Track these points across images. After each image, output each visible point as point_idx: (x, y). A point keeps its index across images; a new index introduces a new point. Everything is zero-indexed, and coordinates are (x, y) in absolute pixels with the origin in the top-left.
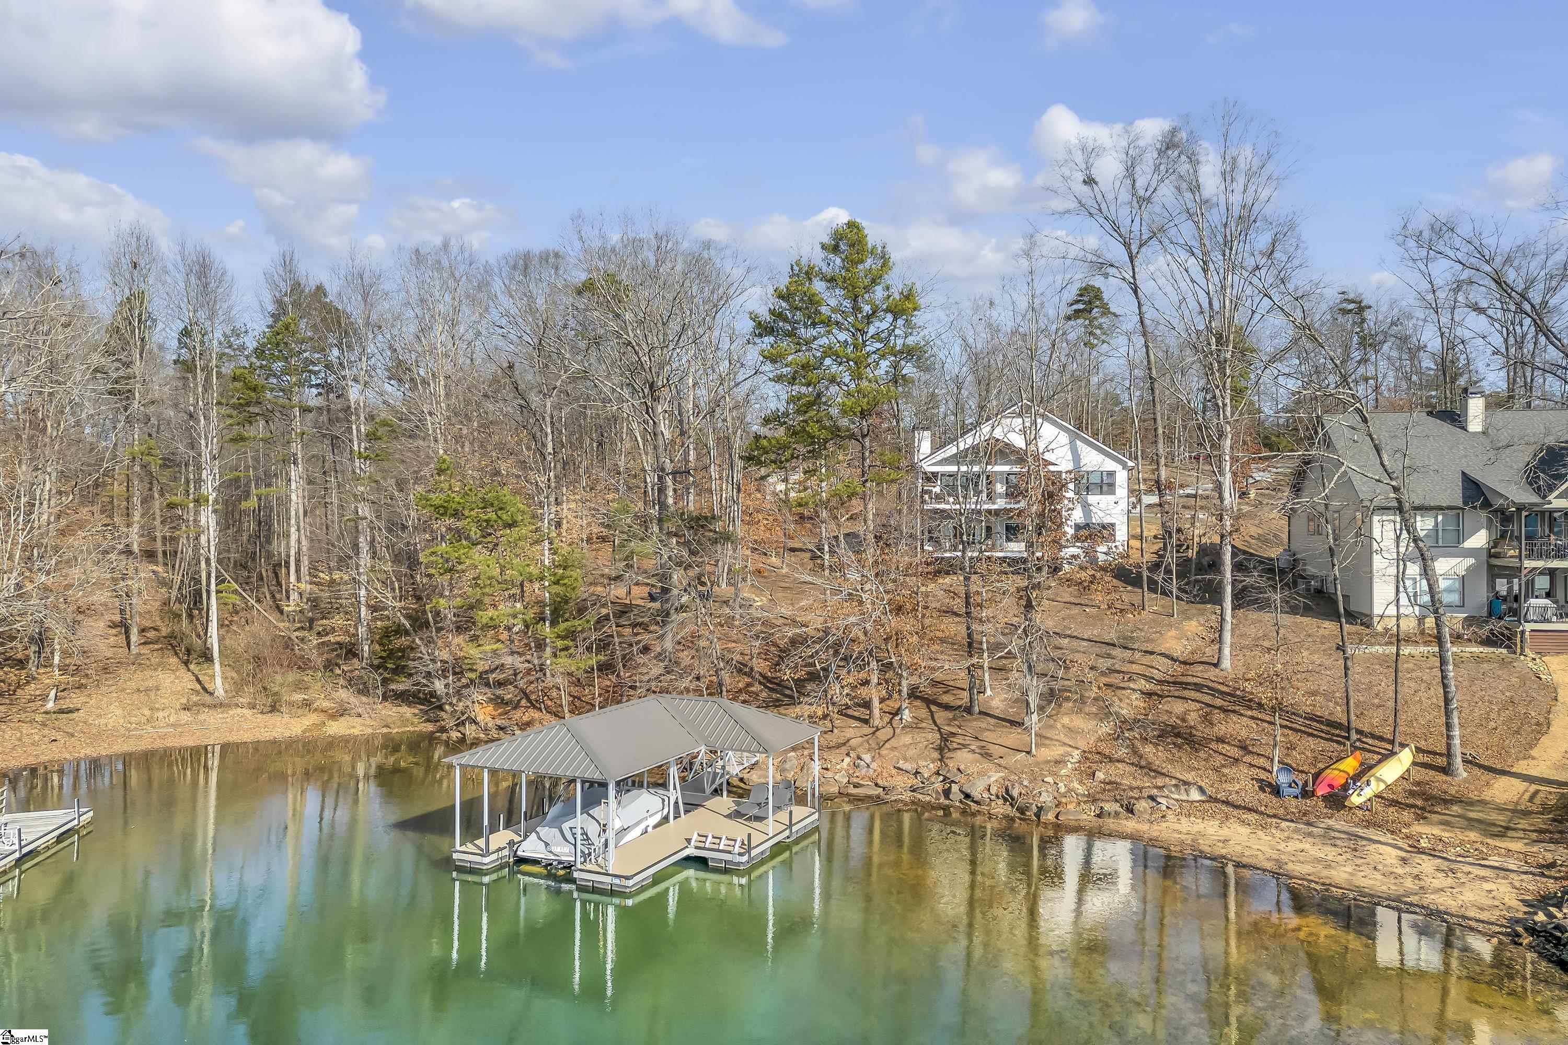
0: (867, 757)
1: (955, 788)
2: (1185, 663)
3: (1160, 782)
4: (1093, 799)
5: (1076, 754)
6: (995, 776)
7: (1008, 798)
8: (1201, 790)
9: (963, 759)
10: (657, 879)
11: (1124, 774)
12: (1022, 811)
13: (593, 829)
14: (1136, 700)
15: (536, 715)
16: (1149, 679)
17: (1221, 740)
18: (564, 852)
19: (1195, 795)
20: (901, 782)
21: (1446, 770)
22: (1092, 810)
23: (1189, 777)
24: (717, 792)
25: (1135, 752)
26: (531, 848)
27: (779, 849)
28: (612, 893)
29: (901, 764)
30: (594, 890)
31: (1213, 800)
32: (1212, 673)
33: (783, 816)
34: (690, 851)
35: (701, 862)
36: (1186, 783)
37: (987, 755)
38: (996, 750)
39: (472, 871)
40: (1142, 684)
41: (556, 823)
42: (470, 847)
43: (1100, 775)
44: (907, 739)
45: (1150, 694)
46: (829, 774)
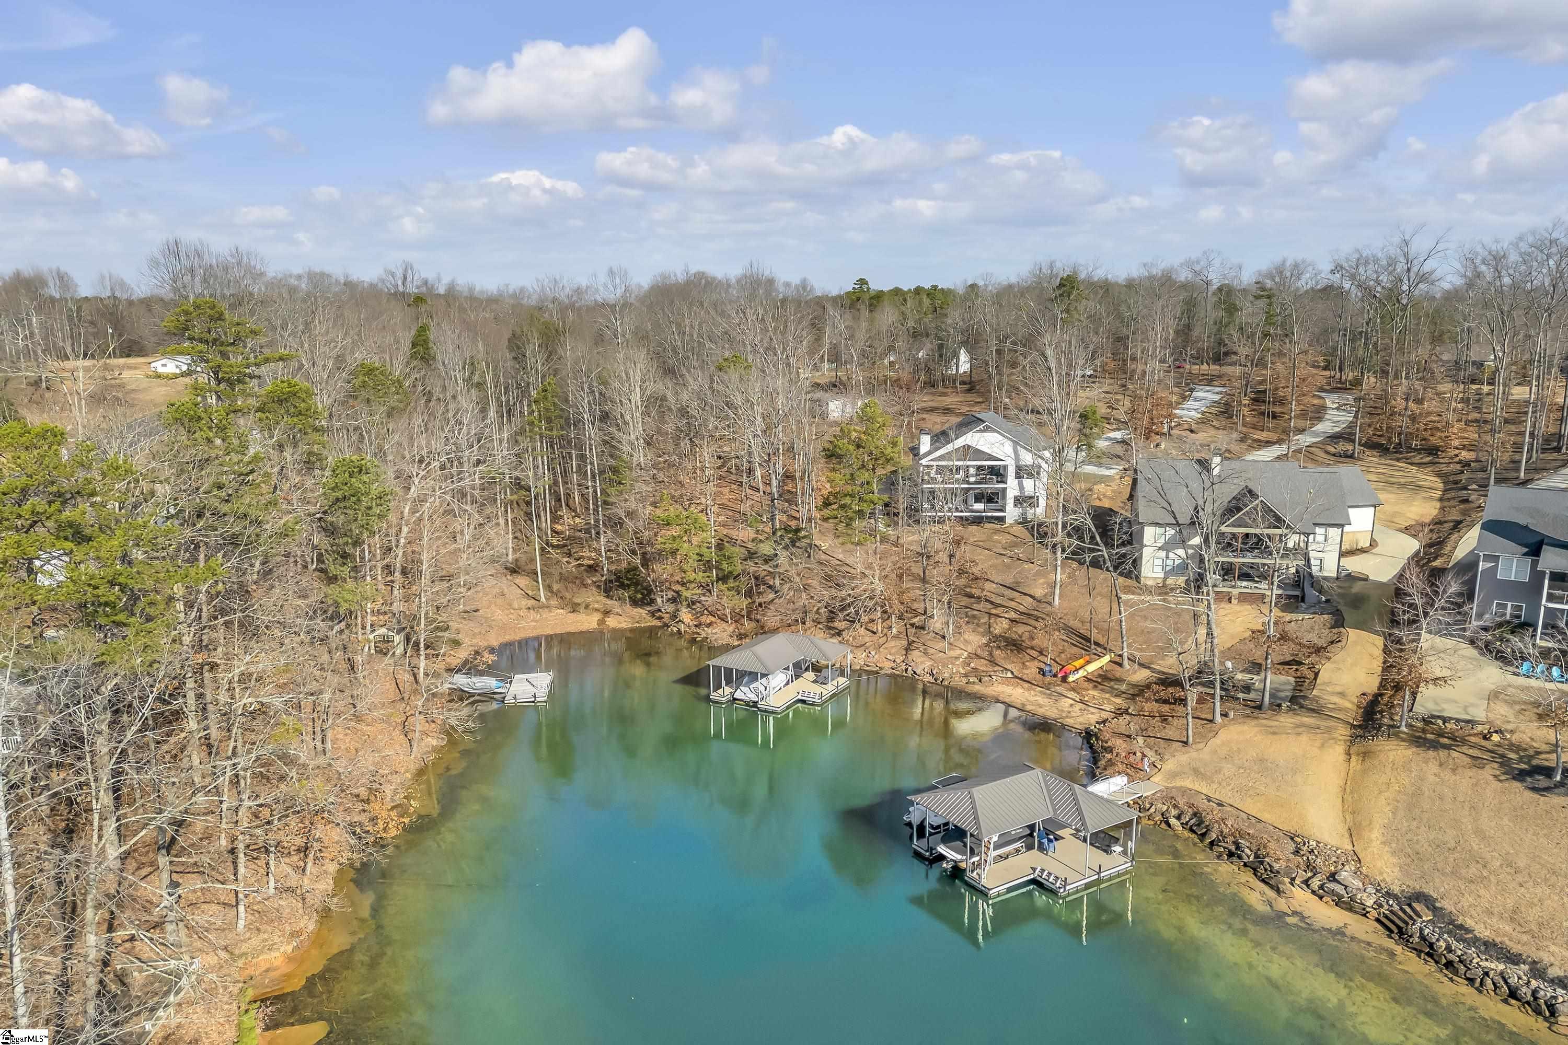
0: (873, 653)
1: (910, 668)
2: (1039, 601)
3: (997, 668)
4: (966, 675)
5: (966, 654)
6: (928, 664)
7: (932, 675)
8: (1012, 673)
9: (915, 655)
10: (788, 708)
11: (981, 665)
12: (936, 680)
13: (762, 688)
14: (1005, 624)
15: (713, 619)
16: (1015, 610)
17: (1032, 648)
18: (753, 697)
19: (1009, 675)
20: (888, 665)
21: (1120, 665)
22: (964, 680)
23: (1009, 667)
24: (807, 669)
25: (991, 654)
26: (738, 695)
27: (832, 697)
28: (772, 712)
29: (888, 657)
30: (766, 711)
31: (1016, 677)
32: (1049, 608)
33: (835, 682)
34: (800, 697)
35: (803, 702)
36: (1006, 669)
37: (926, 653)
38: (931, 651)
39: (718, 703)
40: (1012, 615)
41: (748, 685)
42: (715, 694)
43: (972, 665)
44: (892, 644)
45: (1012, 621)
46: (856, 660)
